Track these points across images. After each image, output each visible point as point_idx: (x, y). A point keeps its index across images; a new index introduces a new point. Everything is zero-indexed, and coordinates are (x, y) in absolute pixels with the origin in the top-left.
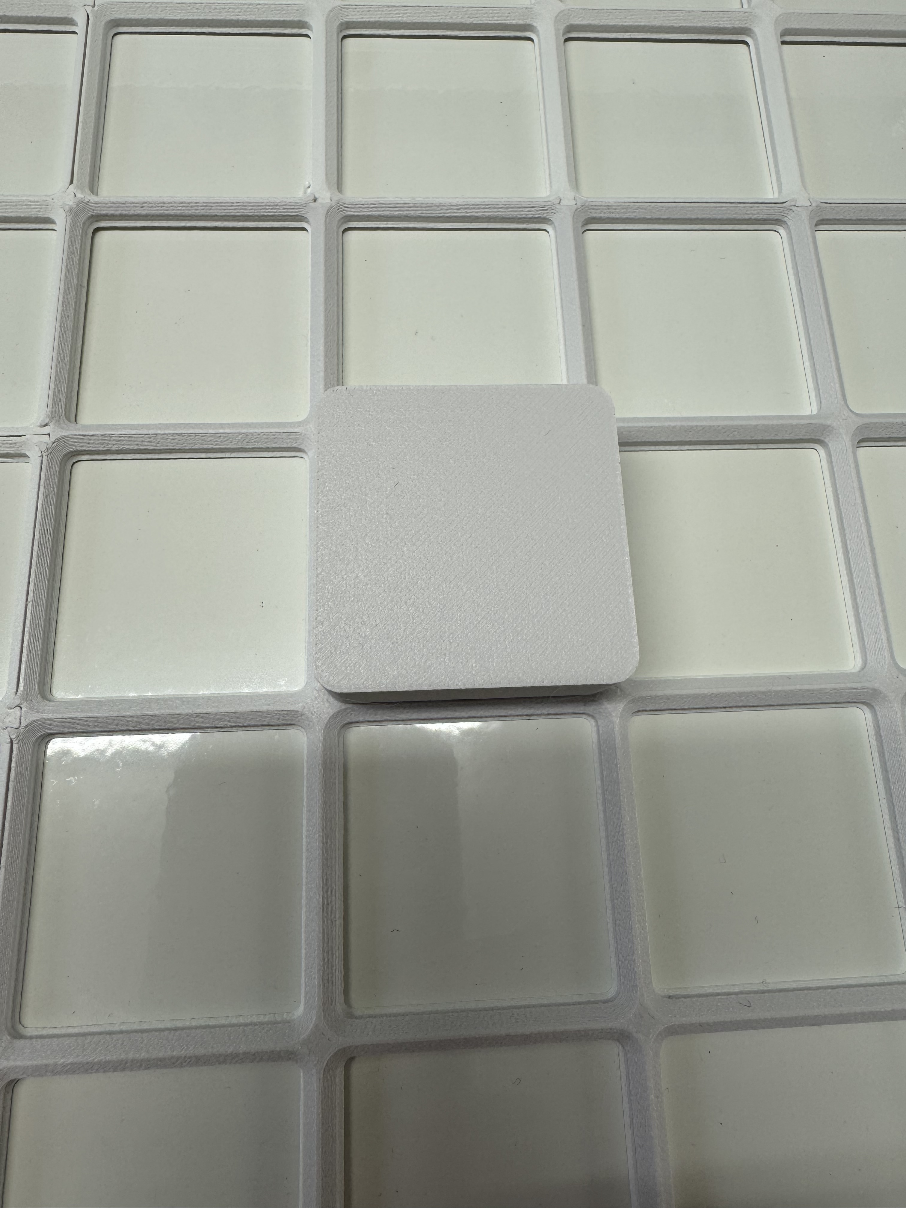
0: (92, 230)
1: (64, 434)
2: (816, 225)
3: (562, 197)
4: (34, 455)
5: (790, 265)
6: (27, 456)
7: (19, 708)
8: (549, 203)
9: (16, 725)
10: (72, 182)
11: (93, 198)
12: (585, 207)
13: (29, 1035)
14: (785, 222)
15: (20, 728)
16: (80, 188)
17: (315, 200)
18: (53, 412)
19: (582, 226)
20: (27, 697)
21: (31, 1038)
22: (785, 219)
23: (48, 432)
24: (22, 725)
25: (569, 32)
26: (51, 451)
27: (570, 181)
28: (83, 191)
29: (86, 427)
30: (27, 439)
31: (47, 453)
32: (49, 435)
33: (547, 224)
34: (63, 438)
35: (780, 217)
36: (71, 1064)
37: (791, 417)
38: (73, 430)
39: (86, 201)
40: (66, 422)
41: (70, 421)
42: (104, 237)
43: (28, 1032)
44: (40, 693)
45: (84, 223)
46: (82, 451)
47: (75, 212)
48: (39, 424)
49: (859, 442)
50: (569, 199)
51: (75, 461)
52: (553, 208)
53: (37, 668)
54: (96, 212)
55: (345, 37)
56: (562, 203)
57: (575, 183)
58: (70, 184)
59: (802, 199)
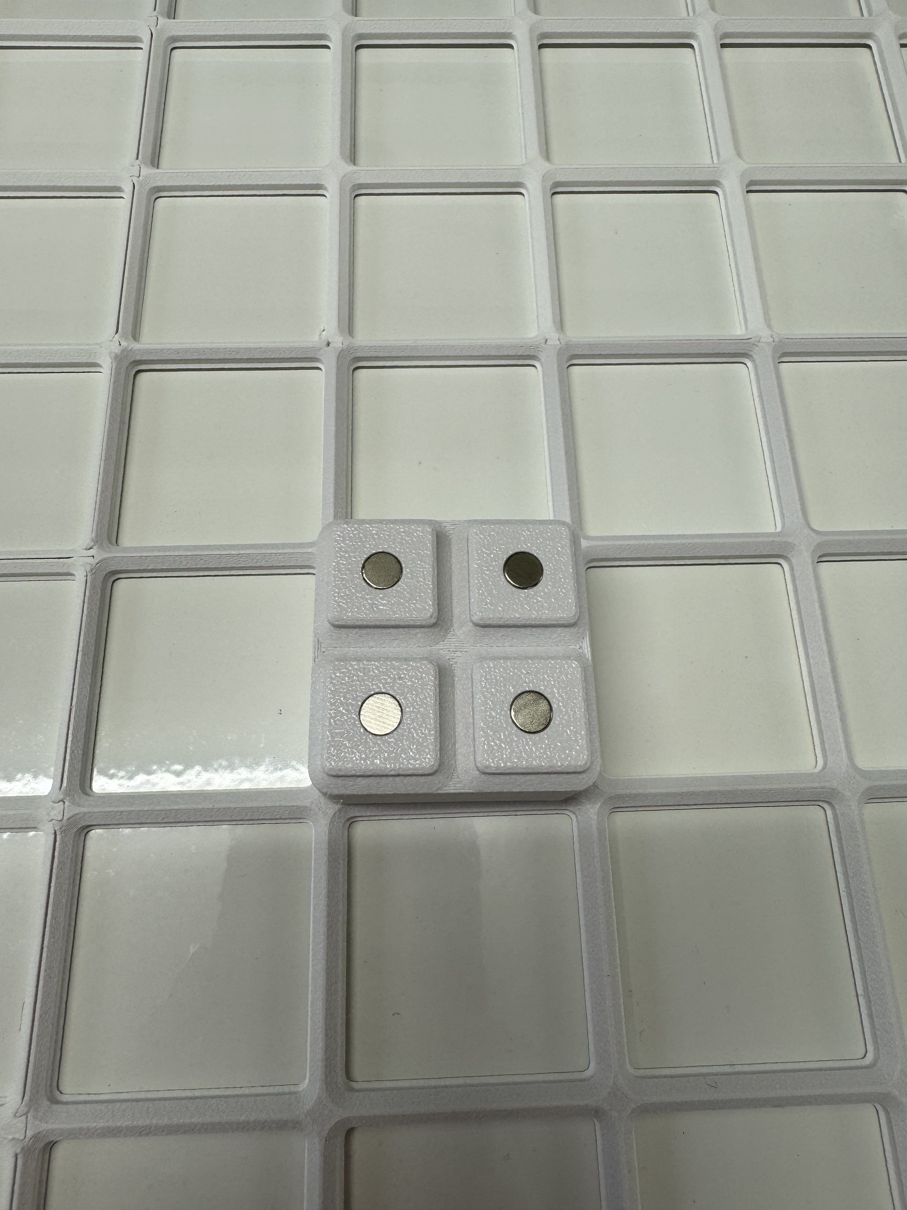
0: (134, 373)
1: (106, 555)
2: (779, 358)
3: (547, 337)
4: (80, 575)
5: (756, 394)
6: (72, 575)
7: (62, 803)
8: (537, 343)
9: (60, 818)
10: (117, 332)
11: (136, 346)
12: (568, 346)
13: (65, 1100)
14: (751, 356)
15: (63, 820)
16: (125, 336)
17: (328, 344)
18: (97, 536)
19: (567, 362)
20: (69, 793)
21: (67, 1103)
22: (751, 353)
23: (92, 555)
24: (65, 818)
25: (556, 187)
26: (94, 571)
27: (554, 322)
28: (126, 339)
29: (126, 549)
30: (75, 560)
31: (91, 573)
32: (93, 557)
33: (535, 360)
34: (105, 559)
35: (746, 351)
36: (103, 1128)
37: (756, 535)
38: (114, 553)
39: (129, 349)
40: (109, 545)
41: (112, 544)
42: (144, 377)
43: (64, 1098)
44: (81, 789)
45: (127, 368)
46: (122, 570)
47: (118, 359)
48: (84, 547)
49: (819, 557)
50: (554, 338)
51: (115, 578)
52: (540, 347)
53: (79, 766)
54: (138, 358)
55: (357, 196)
56: (548, 343)
57: (560, 324)
58: (116, 334)
59: (765, 335)
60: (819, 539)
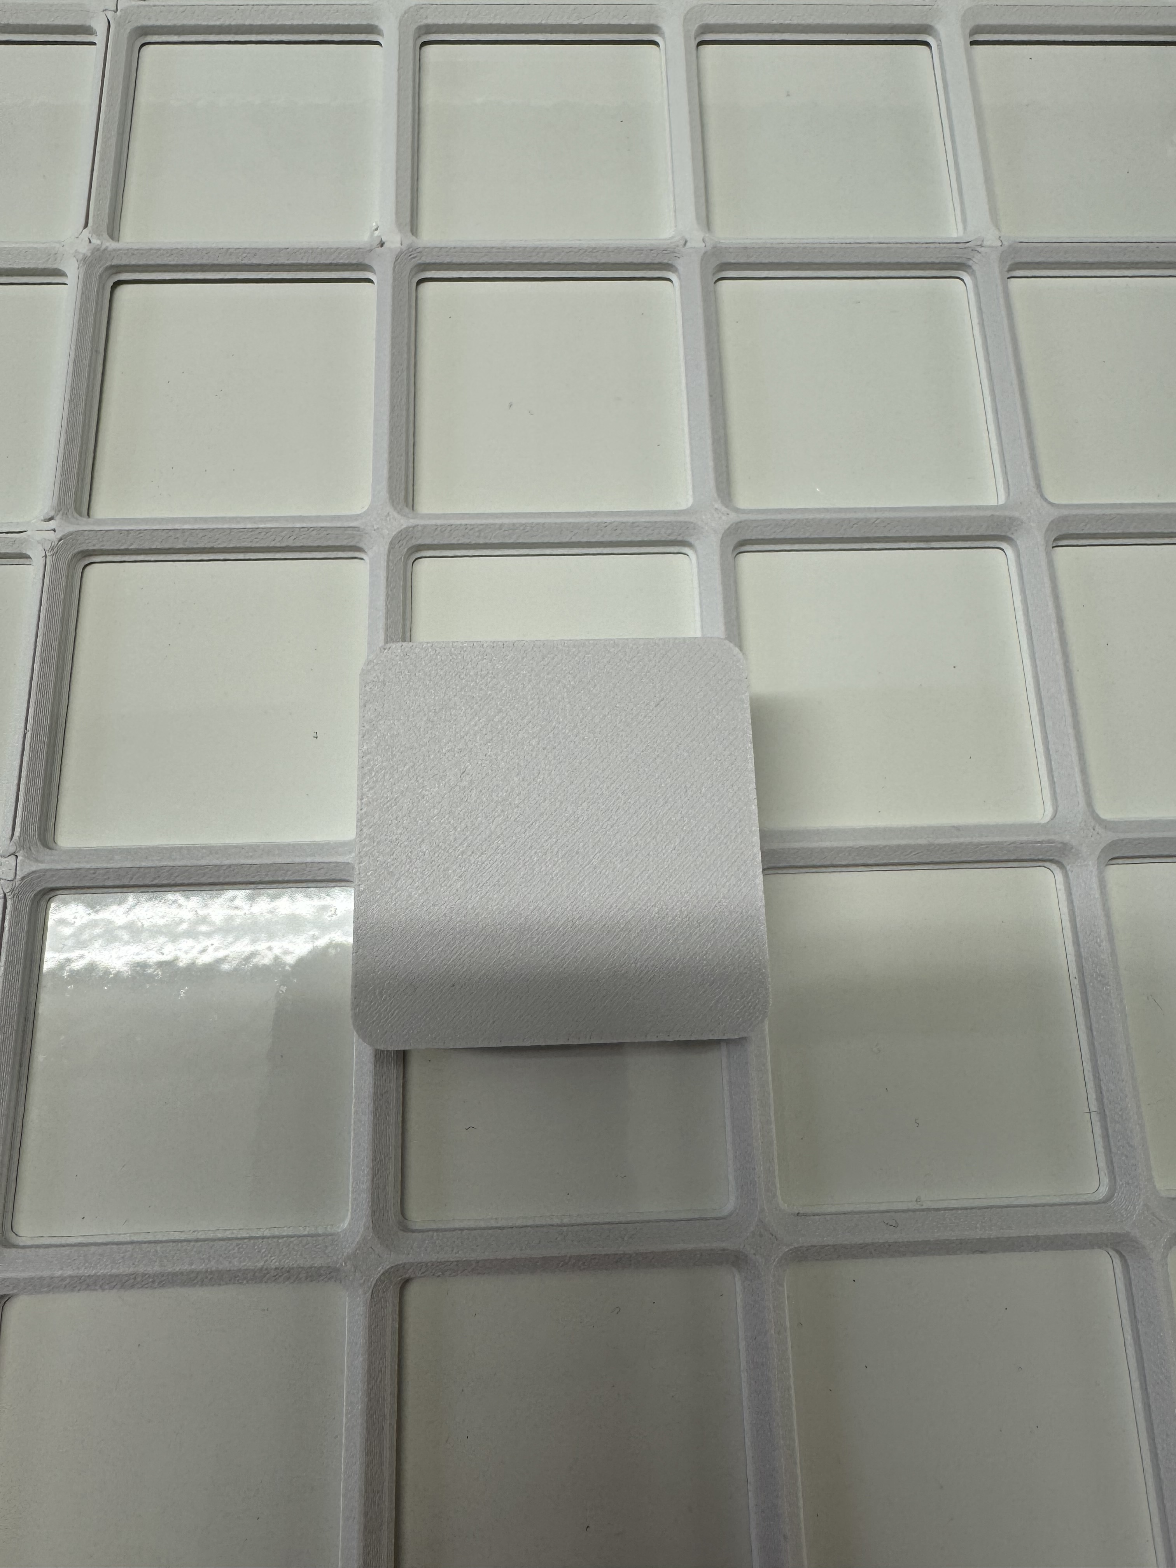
0: (111, 284)
1: (72, 528)
2: (1010, 270)
3: (687, 237)
4: (37, 554)
5: (976, 321)
6: (28, 557)
7: (13, 857)
8: (672, 245)
9: (11, 877)
10: (86, 225)
11: (112, 245)
12: (718, 250)
13: (22, 1244)
14: (970, 267)
15: (16, 880)
16: (97, 232)
17: (382, 244)
18: (59, 504)
19: (714, 274)
20: (24, 844)
21: (24, 1247)
22: (970, 263)
23: (53, 528)
24: (18, 877)
25: (703, 33)
26: (56, 550)
27: (698, 218)
28: (99, 236)
29: (100, 522)
30: (29, 536)
31: (52, 553)
32: (54, 530)
33: (669, 271)
34: (71, 534)
35: (963, 260)
37: (970, 508)
38: (84, 525)
39: (103, 247)
40: (76, 515)
41: (81, 514)
42: (126, 293)
43: (20, 1242)
44: (40, 840)
45: (101, 276)
46: (94, 550)
47: (89, 262)
48: (42, 518)
49: (1055, 540)
50: (697, 239)
51: (87, 562)
52: (676, 250)
53: (37, 809)
54: (115, 262)
55: (425, 44)
56: (688, 245)
57: (706, 221)
58: (84, 228)
59: (991, 238)
60: (1056, 513)
